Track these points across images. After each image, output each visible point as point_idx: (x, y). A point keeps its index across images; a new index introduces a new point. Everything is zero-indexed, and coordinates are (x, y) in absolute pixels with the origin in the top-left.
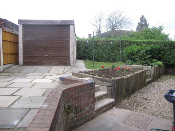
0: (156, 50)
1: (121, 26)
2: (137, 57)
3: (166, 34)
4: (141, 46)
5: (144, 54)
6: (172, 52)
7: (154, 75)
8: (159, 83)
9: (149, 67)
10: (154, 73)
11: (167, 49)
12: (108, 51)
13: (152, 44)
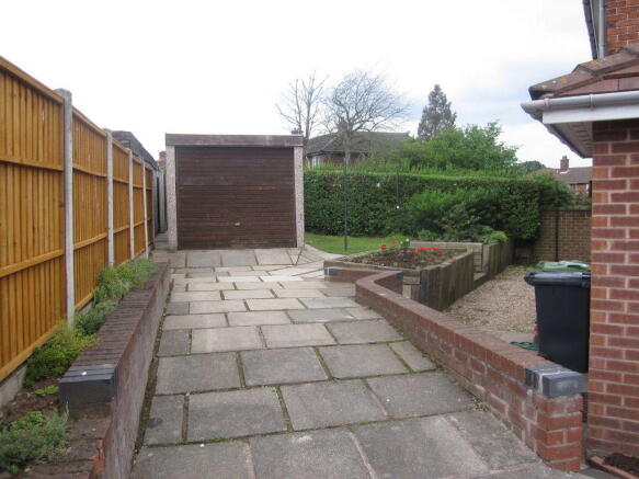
0: (490, 201)
1: (376, 121)
2: (445, 223)
3: (508, 145)
4: (453, 193)
5: (462, 213)
6: (527, 206)
7: (489, 265)
8: (502, 283)
9: (476, 247)
10: (490, 261)
11: (515, 201)
12: (359, 206)
13: (480, 188)
